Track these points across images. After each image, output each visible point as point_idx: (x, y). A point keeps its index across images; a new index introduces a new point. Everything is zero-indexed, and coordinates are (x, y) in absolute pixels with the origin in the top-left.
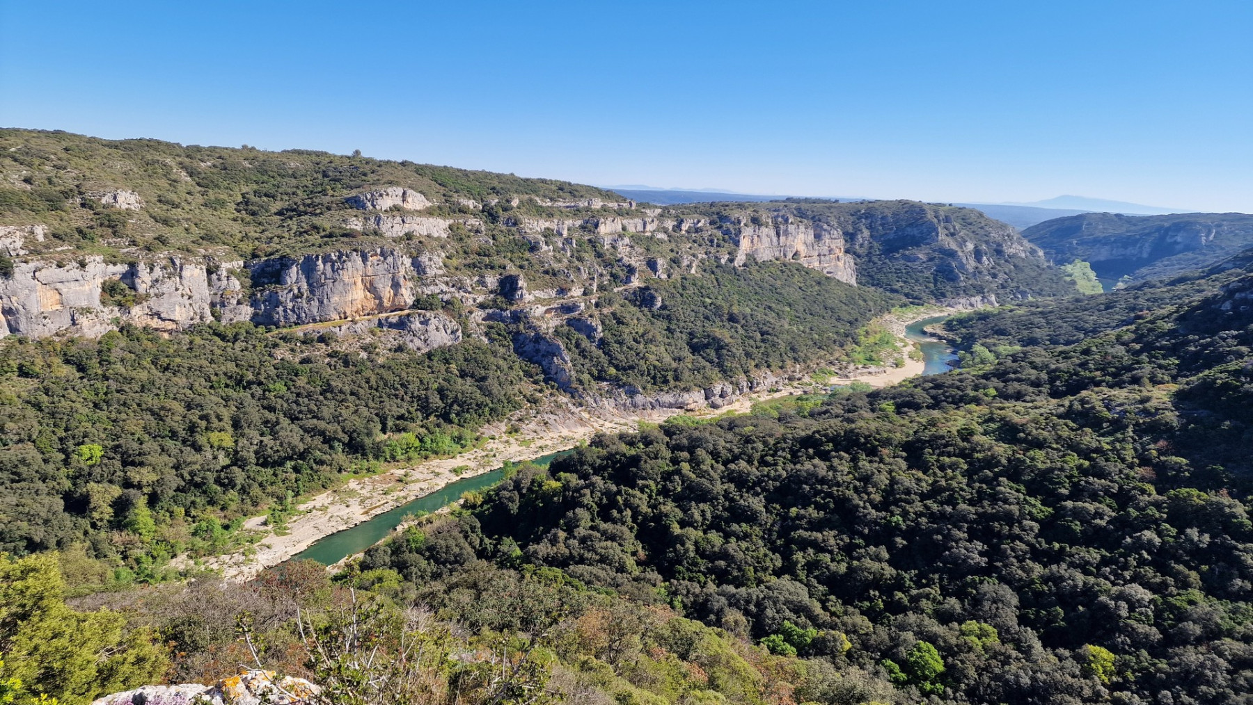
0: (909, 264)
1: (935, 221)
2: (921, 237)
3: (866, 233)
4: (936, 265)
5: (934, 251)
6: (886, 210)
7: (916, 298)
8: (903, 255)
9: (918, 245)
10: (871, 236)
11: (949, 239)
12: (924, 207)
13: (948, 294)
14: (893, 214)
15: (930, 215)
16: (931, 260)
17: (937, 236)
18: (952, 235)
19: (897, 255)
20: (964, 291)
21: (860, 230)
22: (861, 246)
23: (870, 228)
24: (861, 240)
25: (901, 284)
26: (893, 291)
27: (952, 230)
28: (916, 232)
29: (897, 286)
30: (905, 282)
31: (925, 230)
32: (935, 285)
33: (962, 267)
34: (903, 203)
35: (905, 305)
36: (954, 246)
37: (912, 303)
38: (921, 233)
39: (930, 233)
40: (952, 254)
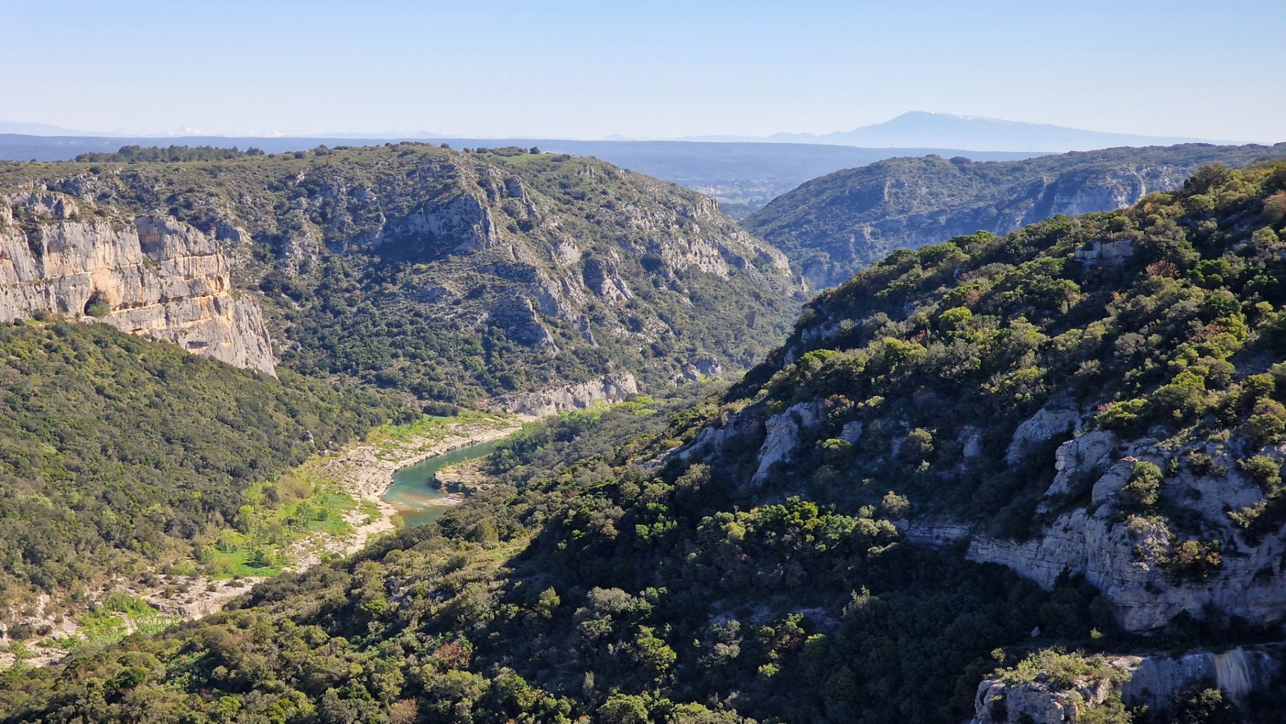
0: (422, 308)
1: (482, 194)
2: (450, 237)
3: (314, 234)
4: (487, 306)
5: (483, 270)
6: (359, 173)
7: (439, 397)
8: (408, 285)
9: (442, 257)
10: (327, 242)
11: (519, 239)
12: (453, 160)
13: (519, 381)
14: (379, 181)
15: (466, 181)
16: (475, 293)
17: (487, 232)
18: (526, 227)
19: (392, 288)
20: (558, 369)
21: (297, 228)
22: (303, 268)
23: (322, 218)
24: (299, 253)
25: (403, 362)
26: (385, 382)
27: (524, 216)
28: (434, 225)
29: (394, 368)
30: (413, 357)
31: (456, 219)
32: (488, 360)
33: (550, 307)
34: (402, 150)
35: (408, 418)
36: (529, 257)
37: (428, 410)
38: (448, 226)
39: (468, 225)
40: (525, 275)
